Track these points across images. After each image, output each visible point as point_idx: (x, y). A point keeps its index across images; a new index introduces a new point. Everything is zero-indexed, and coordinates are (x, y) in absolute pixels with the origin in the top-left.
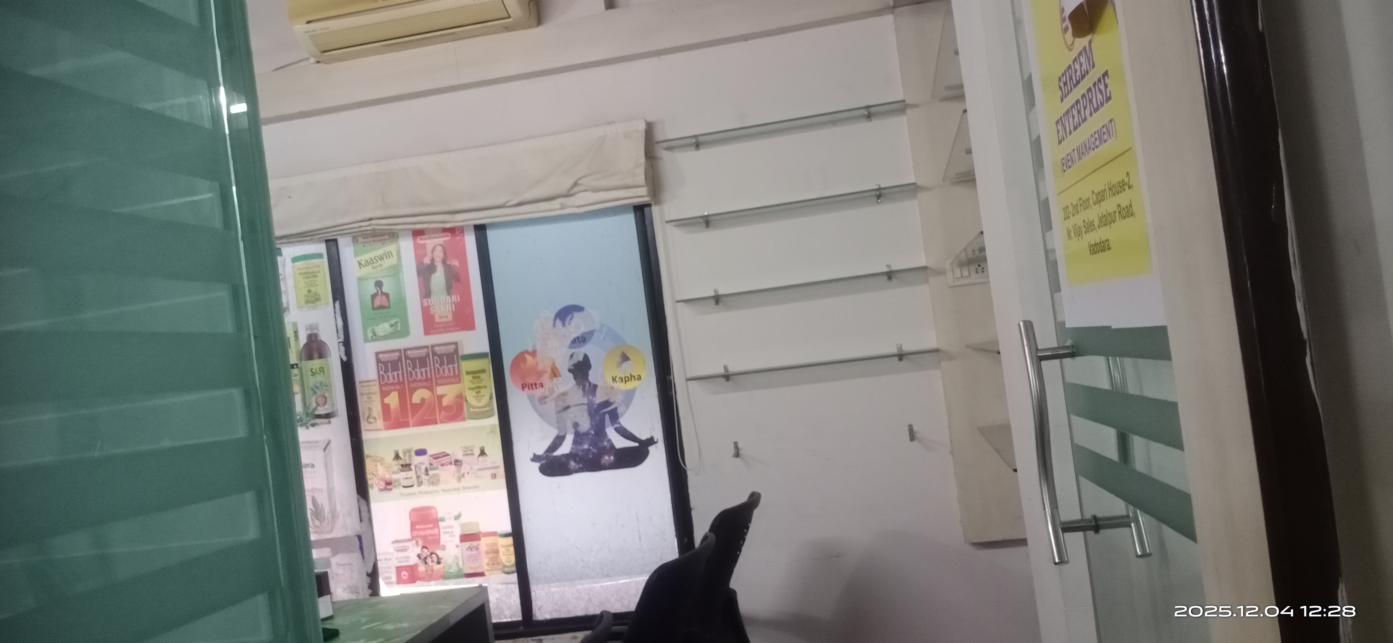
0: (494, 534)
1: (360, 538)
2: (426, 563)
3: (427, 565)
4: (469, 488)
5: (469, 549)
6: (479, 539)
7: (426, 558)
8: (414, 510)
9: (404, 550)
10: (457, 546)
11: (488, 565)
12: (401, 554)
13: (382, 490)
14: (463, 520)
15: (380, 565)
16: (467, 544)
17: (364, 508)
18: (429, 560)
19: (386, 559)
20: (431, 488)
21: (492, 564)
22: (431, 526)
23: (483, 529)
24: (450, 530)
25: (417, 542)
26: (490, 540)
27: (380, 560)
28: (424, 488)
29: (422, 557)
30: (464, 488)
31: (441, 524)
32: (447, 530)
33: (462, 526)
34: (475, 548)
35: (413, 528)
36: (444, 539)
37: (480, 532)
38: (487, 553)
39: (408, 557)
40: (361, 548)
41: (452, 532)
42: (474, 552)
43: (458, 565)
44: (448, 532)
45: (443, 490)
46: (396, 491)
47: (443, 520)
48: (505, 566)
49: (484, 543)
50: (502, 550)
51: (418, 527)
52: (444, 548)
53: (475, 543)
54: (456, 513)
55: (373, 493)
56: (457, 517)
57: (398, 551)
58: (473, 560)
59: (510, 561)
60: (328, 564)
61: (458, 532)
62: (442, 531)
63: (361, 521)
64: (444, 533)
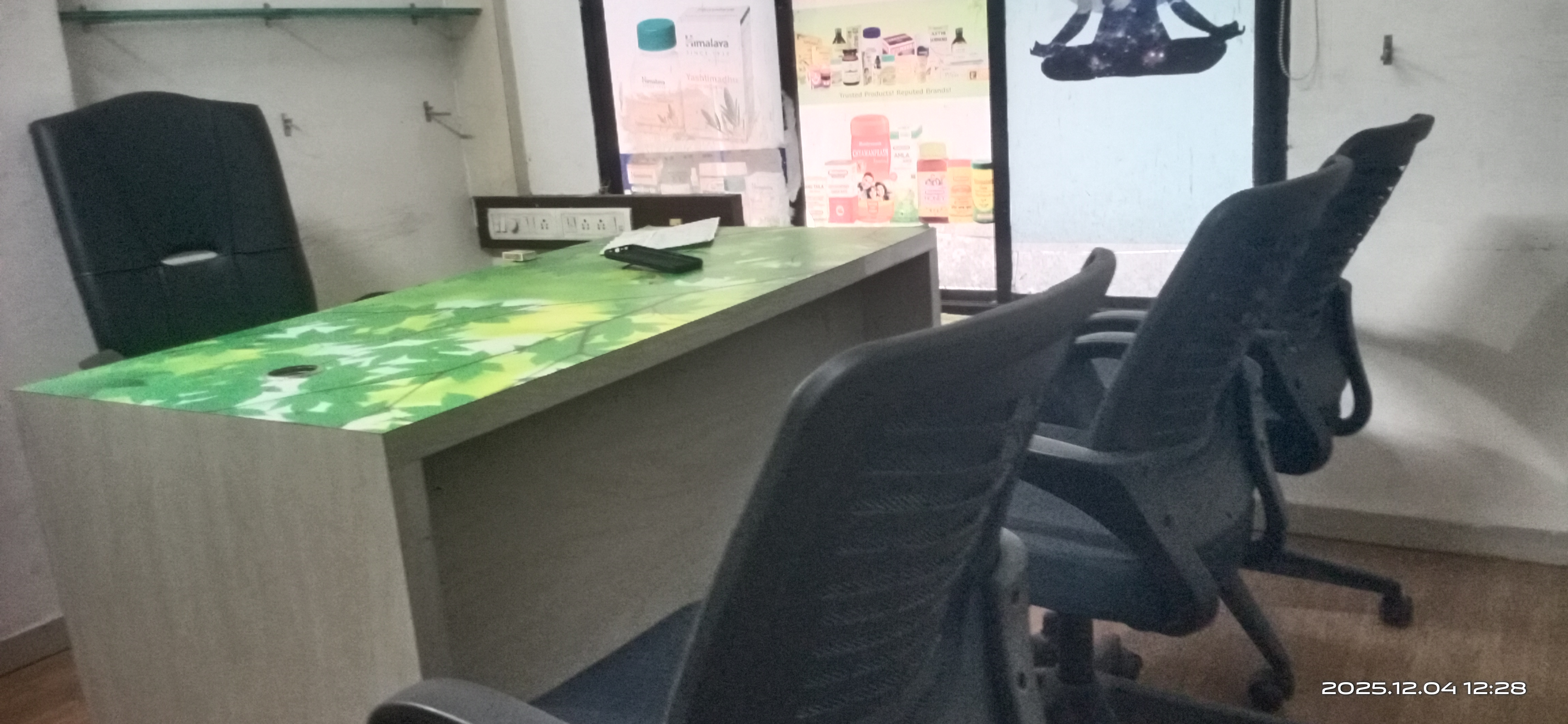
0: (965, 163)
1: (783, 151)
2: (869, 196)
3: (869, 200)
4: (936, 91)
5: (929, 182)
6: (943, 168)
7: (869, 190)
8: (858, 120)
9: (842, 175)
10: (913, 177)
11: (953, 207)
12: (838, 181)
13: (816, 87)
14: (924, 138)
15: (807, 192)
16: (928, 175)
17: (790, 110)
18: (873, 193)
19: (817, 186)
20: (884, 88)
21: (960, 208)
22: (880, 144)
23: (951, 153)
24: (905, 152)
25: (859, 166)
26: (960, 171)
27: (809, 187)
28: (872, 87)
29: (865, 188)
30: (928, 91)
31: (893, 142)
32: (901, 152)
33: (921, 147)
34: (938, 182)
35: (854, 146)
36: (896, 163)
37: (947, 159)
38: (954, 190)
39: (846, 186)
40: (784, 167)
41: (908, 155)
42: (937, 187)
43: (912, 203)
44: (902, 155)
45: (898, 92)
46: (836, 89)
47: (896, 136)
48: (978, 212)
49: (950, 175)
50: (975, 187)
51: (861, 144)
52: (894, 178)
53: (937, 175)
54: (915, 128)
55: (803, 89)
56: (915, 135)
57: (833, 176)
58: (934, 198)
59: (987, 205)
60: (742, 184)
61: (915, 157)
62: (893, 152)
63: (785, 128)
64: (896, 155)
